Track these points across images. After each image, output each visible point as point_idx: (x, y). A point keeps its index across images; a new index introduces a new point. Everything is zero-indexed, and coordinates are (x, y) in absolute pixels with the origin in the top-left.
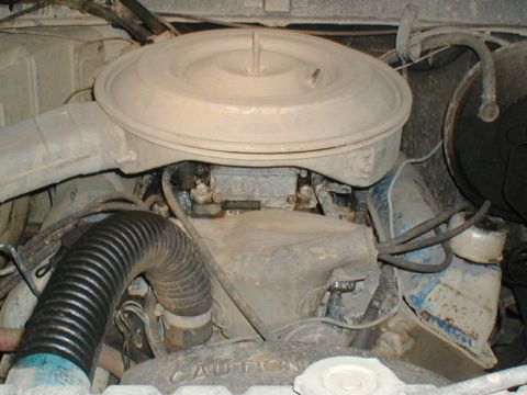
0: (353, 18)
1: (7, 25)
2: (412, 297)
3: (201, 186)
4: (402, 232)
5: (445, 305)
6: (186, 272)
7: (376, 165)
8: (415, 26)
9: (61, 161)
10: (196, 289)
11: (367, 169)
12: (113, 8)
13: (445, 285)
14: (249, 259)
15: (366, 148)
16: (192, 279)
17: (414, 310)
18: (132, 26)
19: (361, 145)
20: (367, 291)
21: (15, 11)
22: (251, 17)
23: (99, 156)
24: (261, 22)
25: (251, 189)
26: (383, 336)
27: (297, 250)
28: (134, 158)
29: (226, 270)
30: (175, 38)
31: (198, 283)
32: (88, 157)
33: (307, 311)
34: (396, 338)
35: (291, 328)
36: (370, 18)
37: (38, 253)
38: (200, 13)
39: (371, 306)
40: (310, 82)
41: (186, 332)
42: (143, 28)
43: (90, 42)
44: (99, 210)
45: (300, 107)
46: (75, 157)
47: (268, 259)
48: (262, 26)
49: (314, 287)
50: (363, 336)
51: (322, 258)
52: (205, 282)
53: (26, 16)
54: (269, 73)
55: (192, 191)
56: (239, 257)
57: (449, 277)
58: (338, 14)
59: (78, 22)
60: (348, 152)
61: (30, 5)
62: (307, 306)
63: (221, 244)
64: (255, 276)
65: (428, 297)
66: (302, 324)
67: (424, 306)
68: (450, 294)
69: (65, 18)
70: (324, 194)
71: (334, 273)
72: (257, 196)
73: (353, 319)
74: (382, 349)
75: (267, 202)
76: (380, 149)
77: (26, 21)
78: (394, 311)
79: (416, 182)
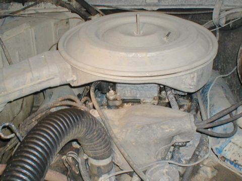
0: (190, 5)
1: (22, 13)
2: (217, 149)
3: (112, 92)
4: (214, 114)
5: (234, 153)
6: (96, 139)
7: (198, 81)
8: (222, 8)
9: (39, 81)
10: (103, 146)
11: (193, 84)
12: (71, 3)
13: (233, 143)
14: (129, 131)
15: (192, 73)
16: (100, 142)
17: (217, 156)
18: (81, 12)
19: (189, 72)
20: (193, 145)
21: (26, 5)
22: (140, 5)
23: (58, 78)
24: (144, 8)
25: (135, 93)
26: (201, 169)
27: (154, 127)
28: (75, 79)
29: (118, 137)
30: (102, 17)
31: (104, 143)
32: (53, 78)
33: (160, 157)
34: (209, 169)
35: (152, 166)
36: (200, 5)
37: (29, 126)
38: (114, 4)
39: (194, 154)
40: (165, 39)
41: (99, 168)
42: (87, 12)
43: (62, 20)
44: (58, 105)
45: (158, 53)
46: (47, 79)
47: (139, 132)
48: (145, 10)
49: (164, 145)
50: (190, 170)
51: (167, 131)
52: (107, 143)
53: (31, 8)
54: (145, 35)
55: (107, 94)
56: (124, 130)
57: (236, 139)
58: (184, 3)
59: (55, 10)
60: (183, 75)
61: (33, 3)
62: (160, 154)
63: (117, 123)
64: (133, 140)
65: (225, 149)
66: (157, 164)
67: (223, 154)
68: (236, 148)
69: (49, 9)
70: (171, 96)
71: (175, 138)
72: (138, 97)
73: (186, 160)
74: (201, 175)
75: (144, 100)
76: (200, 73)
77: (31, 11)
78: (207, 156)
79: (223, 87)
